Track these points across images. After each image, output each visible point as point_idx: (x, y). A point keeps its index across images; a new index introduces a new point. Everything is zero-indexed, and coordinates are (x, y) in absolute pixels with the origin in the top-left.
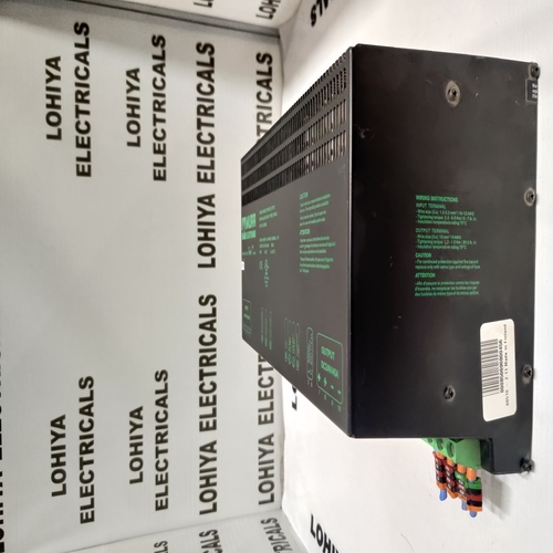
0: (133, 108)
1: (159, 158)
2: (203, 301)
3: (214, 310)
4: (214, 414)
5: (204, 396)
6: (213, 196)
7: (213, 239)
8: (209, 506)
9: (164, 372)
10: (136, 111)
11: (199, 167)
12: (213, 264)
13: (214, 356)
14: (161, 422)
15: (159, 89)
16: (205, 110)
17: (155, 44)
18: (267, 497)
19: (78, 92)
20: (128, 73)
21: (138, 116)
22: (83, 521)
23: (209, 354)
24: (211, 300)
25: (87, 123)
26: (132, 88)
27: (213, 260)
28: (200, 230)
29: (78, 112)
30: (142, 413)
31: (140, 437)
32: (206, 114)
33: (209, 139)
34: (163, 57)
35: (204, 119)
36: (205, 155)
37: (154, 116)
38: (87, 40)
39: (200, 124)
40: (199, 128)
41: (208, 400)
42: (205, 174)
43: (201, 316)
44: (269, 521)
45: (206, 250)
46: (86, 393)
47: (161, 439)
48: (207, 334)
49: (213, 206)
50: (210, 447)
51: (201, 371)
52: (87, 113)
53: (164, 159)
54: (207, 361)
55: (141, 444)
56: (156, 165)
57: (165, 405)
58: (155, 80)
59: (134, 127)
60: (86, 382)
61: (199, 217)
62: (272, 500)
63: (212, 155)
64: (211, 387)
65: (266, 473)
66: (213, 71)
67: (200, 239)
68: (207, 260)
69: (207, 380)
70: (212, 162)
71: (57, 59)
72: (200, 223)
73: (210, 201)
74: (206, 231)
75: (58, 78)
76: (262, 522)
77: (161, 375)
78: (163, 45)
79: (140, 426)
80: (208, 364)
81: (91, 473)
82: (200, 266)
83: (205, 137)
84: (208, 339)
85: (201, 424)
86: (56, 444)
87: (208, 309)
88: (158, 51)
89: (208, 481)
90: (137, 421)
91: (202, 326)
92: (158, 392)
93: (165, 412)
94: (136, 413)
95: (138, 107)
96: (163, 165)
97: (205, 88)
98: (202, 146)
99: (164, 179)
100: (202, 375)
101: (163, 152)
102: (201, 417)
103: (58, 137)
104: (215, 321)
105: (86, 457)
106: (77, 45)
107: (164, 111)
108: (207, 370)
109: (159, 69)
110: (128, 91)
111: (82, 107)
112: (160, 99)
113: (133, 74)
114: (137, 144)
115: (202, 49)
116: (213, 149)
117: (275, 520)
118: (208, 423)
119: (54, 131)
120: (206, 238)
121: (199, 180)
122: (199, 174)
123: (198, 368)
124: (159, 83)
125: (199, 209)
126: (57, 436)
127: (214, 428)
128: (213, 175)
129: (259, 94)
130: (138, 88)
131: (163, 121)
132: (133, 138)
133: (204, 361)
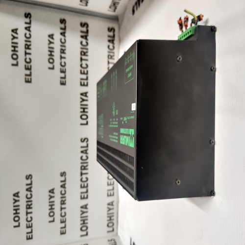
0: (51, 52)
1: (63, 75)
2: (82, 140)
3: (87, 145)
4: (87, 192)
5: (83, 183)
6: (87, 93)
7: (87, 112)
8: (84, 233)
9: (64, 172)
10: (53, 53)
11: (81, 79)
12: (87, 124)
13: (87, 165)
14: (63, 195)
15: (63, 43)
16: (84, 53)
17: (62, 23)
18: (111, 229)
19: (26, 45)
20: (49, 36)
21: (53, 56)
22: (27, 239)
23: (85, 165)
24: (86, 140)
25: (30, 59)
26: (51, 43)
28: (81, 108)
29: (26, 53)
30: (54, 191)
31: (53, 202)
32: (84, 55)
33: (85, 66)
34: (65, 29)
35: (84, 57)
36: (84, 73)
37: (61, 55)
38: (30, 21)
40: (81, 61)
41: (84, 186)
42: (84, 82)
43: (82, 147)
44: (111, 240)
45: (84, 117)
46: (29, 182)
47: (63, 203)
48: (84, 155)
49: (87, 97)
50: (85, 207)
52: (30, 54)
53: (65, 75)
55: (54, 205)
56: (61, 78)
57: (65, 187)
58: (61, 39)
59: (51, 61)
60: (29, 177)
61: (81, 102)
62: (113, 230)
63: (87, 73)
64: (86, 179)
66: (88, 36)
67: (81, 112)
68: (85, 122)
69: (84, 176)
70: (87, 77)
71: (16, 30)
72: (81, 105)
73: (86, 95)
74: (84, 109)
75: (17, 38)
76: (109, 241)
77: (63, 174)
79: (53, 197)
81: (31, 218)
82: (81, 124)
84: (84, 158)
85: (81, 196)
86: (15, 204)
87: (84, 144)
88: (63, 26)
89: (84, 222)
90: (52, 195)
91: (82, 152)
93: (65, 191)
94: (52, 191)
96: (65, 78)
97: (84, 43)
98: (83, 70)
99: (65, 84)
100: (82, 174)
101: (65, 72)
102: (81, 193)
103: (17, 65)
105: (29, 211)
106: (26, 23)
107: (65, 53)
108: (84, 172)
109: (63, 34)
110: (49, 44)
111: (28, 51)
112: (63, 48)
113: (51, 36)
114: (53, 68)
115: (83, 25)
116: (87, 71)
117: (114, 240)
118: (84, 196)
119: (15, 62)
120: (84, 111)
121: (81, 85)
122: (81, 82)
124: (63, 41)
125: (81, 98)
126: (16, 201)
127: (87, 198)
128: (87, 83)
130: (53, 43)
131: (65, 58)
132: (51, 66)
133: (83, 168)
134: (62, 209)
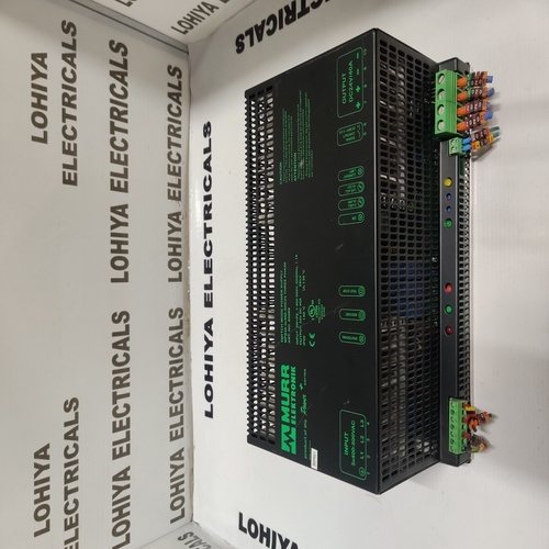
0: (39, 96)
2: (116, 318)
3: (127, 327)
4: (128, 438)
5: (118, 420)
6: (126, 206)
7: (126, 252)
9: (75, 400)
10: (43, 102)
11: (113, 174)
12: (126, 279)
13: (128, 377)
14: (71, 457)
15: (69, 82)
16: (118, 114)
17: (66, 31)
20: (34, 57)
21: (45, 108)
23: (122, 375)
24: (124, 317)
26: (38, 75)
27: (126, 274)
28: (113, 242)
30: (49, 452)
31: (47, 479)
32: (119, 118)
33: (122, 145)
34: (73, 47)
35: (118, 124)
36: (118, 162)
37: (64, 110)
39: (113, 129)
40: (112, 132)
41: (122, 425)
42: (119, 182)
43: (115, 334)
45: (119, 263)
47: (71, 476)
48: (120, 353)
49: (126, 216)
50: (123, 475)
51: (114, 394)
53: (75, 161)
54: (120, 382)
55: (48, 488)
56: (65, 166)
57: (76, 438)
58: (64, 70)
59: (39, 120)
61: (113, 227)
63: (125, 163)
64: (125, 410)
65: (177, 488)
66: (126, 74)
67: (113, 251)
68: (120, 275)
69: (121, 402)
70: (126, 170)
72: (113, 235)
73: (124, 211)
74: (119, 243)
77: (72, 404)
78: (74, 34)
79: (47, 467)
80: (122, 386)
82: (113, 280)
83: (119, 143)
84: (121, 359)
85: (114, 450)
87: (121, 327)
88: (68, 39)
89: (121, 512)
90: (43, 462)
91: (115, 346)
92: (67, 424)
93: (76, 446)
94: (42, 453)
95: (45, 98)
96: (74, 167)
97: (118, 90)
98: (116, 152)
99: (74, 183)
100: (116, 397)
101: (74, 153)
102: (115, 443)
104: (128, 339)
107: (74, 107)
108: (120, 392)
109: (69, 58)
110: (33, 77)
112: (71, 93)
113: (39, 58)
114: (44, 140)
115: (116, 47)
116: (126, 156)
118: (121, 449)
120: (119, 250)
121: (113, 188)
122: (112, 181)
123: (111, 391)
124: (69, 75)
125: (113, 219)
127: (128, 453)
128: (126, 183)
129: (170, 106)
130: (45, 76)
131: (74, 118)
132: (39, 133)
133: (118, 383)
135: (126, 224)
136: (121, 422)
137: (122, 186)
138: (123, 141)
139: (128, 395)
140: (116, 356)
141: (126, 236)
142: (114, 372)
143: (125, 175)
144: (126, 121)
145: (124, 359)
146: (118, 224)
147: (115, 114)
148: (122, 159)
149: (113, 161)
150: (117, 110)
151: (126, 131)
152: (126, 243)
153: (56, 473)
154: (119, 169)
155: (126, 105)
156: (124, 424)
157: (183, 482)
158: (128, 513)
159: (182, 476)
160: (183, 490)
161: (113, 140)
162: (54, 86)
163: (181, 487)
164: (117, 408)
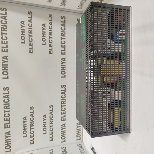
1: (51, 48)
2: (62, 86)
3: (65, 89)
4: (65, 116)
5: (62, 112)
6: (65, 58)
7: (65, 70)
8: (63, 140)
11: (61, 50)
12: (65, 77)
14: (51, 118)
15: (51, 29)
17: (50, 17)
18: (79, 138)
19: (29, 31)
20: (42, 25)
21: (45, 37)
22: (31, 144)
23: (64, 101)
24: (64, 86)
25: (32, 39)
26: (44, 29)
27: (65, 75)
28: (61, 68)
29: (29, 36)
30: (46, 116)
31: (46, 122)
32: (63, 36)
33: (64, 42)
34: (52, 20)
35: (63, 37)
36: (63, 47)
37: (49, 36)
38: (31, 16)
39: (61, 39)
40: (61, 40)
42: (63, 52)
43: (62, 90)
44: (79, 145)
45: (63, 73)
46: (32, 111)
47: (51, 123)
48: (63, 95)
49: (65, 61)
50: (64, 125)
51: (62, 105)
52: (32, 36)
55: (46, 124)
56: (50, 50)
57: (52, 114)
58: (49, 27)
59: (44, 40)
60: (32, 108)
61: (61, 64)
62: (80, 139)
63: (65, 47)
64: (64, 109)
66: (65, 24)
67: (61, 70)
68: (63, 76)
69: (63, 107)
70: (65, 49)
71: (24, 21)
72: (61, 66)
73: (64, 59)
74: (63, 68)
75: (24, 27)
76: (78, 145)
77: (51, 106)
78: (52, 17)
79: (46, 119)
80: (63, 103)
81: (33, 131)
82: (61, 77)
83: (63, 42)
84: (63, 97)
85: (61, 119)
86: (24, 124)
88: (50, 19)
91: (62, 93)
92: (50, 111)
93: (52, 116)
94: (45, 116)
95: (45, 34)
96: (52, 50)
97: (63, 29)
98: (62, 45)
99: (52, 54)
100: (62, 106)
102: (62, 117)
103: (24, 43)
104: (65, 92)
105: (32, 127)
106: (29, 18)
107: (52, 35)
109: (51, 24)
110: (42, 30)
111: (30, 34)
112: (51, 32)
113: (44, 25)
114: (45, 44)
115: (62, 18)
116: (65, 45)
117: (81, 145)
118: (63, 119)
119: (23, 41)
120: (63, 70)
121: (61, 54)
122: (61, 52)
124: (51, 28)
125: (61, 62)
126: (24, 122)
127: (65, 120)
128: (65, 52)
130: (45, 29)
131: (52, 38)
133: (62, 102)
134: (50, 126)
135: (65, 63)
136: (63, 112)
137: (64, 53)
138: (64, 41)
139: (65, 106)
140: (62, 96)
141: (65, 66)
142: (62, 100)
143: (65, 50)
144: (65, 36)
145: (64, 97)
146: (63, 63)
147: (62, 35)
148: (64, 46)
149: (61, 47)
150: (63, 34)
151: (65, 39)
152: (65, 68)
153: (48, 121)
154: (63, 49)
155: (65, 32)
156: (64, 113)
157: (80, 131)
158: (65, 135)
159: (80, 129)
160: (80, 133)
161: (61, 42)
162: (47, 31)
163: (79, 132)
164: (62, 109)
